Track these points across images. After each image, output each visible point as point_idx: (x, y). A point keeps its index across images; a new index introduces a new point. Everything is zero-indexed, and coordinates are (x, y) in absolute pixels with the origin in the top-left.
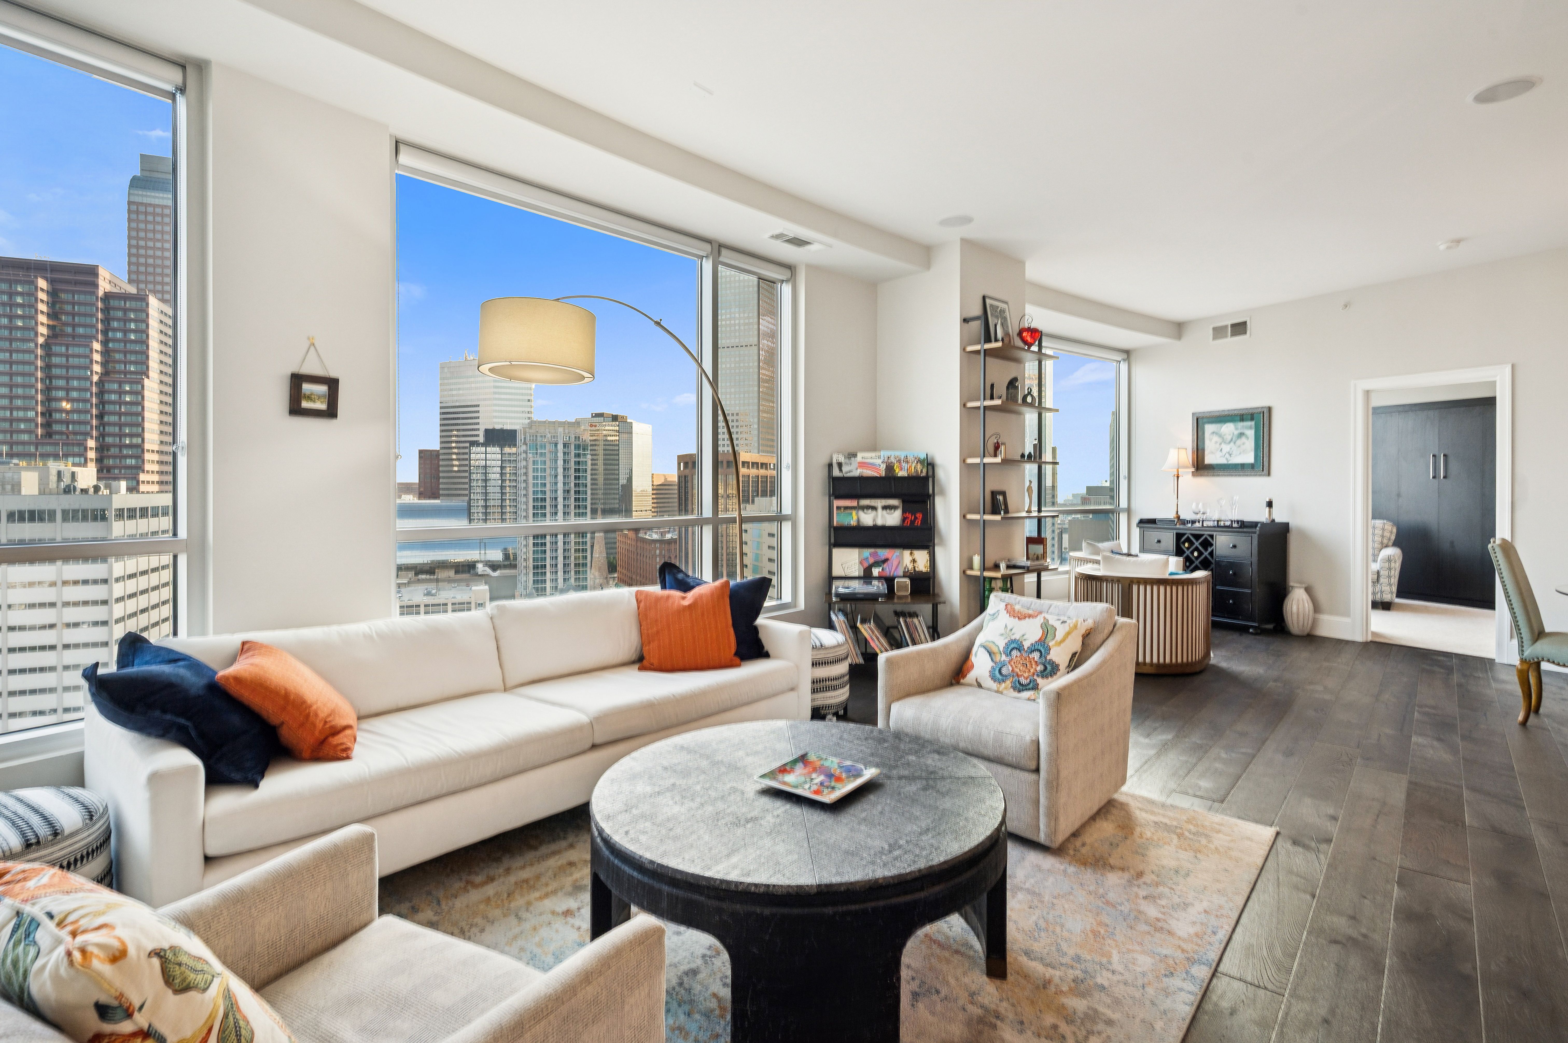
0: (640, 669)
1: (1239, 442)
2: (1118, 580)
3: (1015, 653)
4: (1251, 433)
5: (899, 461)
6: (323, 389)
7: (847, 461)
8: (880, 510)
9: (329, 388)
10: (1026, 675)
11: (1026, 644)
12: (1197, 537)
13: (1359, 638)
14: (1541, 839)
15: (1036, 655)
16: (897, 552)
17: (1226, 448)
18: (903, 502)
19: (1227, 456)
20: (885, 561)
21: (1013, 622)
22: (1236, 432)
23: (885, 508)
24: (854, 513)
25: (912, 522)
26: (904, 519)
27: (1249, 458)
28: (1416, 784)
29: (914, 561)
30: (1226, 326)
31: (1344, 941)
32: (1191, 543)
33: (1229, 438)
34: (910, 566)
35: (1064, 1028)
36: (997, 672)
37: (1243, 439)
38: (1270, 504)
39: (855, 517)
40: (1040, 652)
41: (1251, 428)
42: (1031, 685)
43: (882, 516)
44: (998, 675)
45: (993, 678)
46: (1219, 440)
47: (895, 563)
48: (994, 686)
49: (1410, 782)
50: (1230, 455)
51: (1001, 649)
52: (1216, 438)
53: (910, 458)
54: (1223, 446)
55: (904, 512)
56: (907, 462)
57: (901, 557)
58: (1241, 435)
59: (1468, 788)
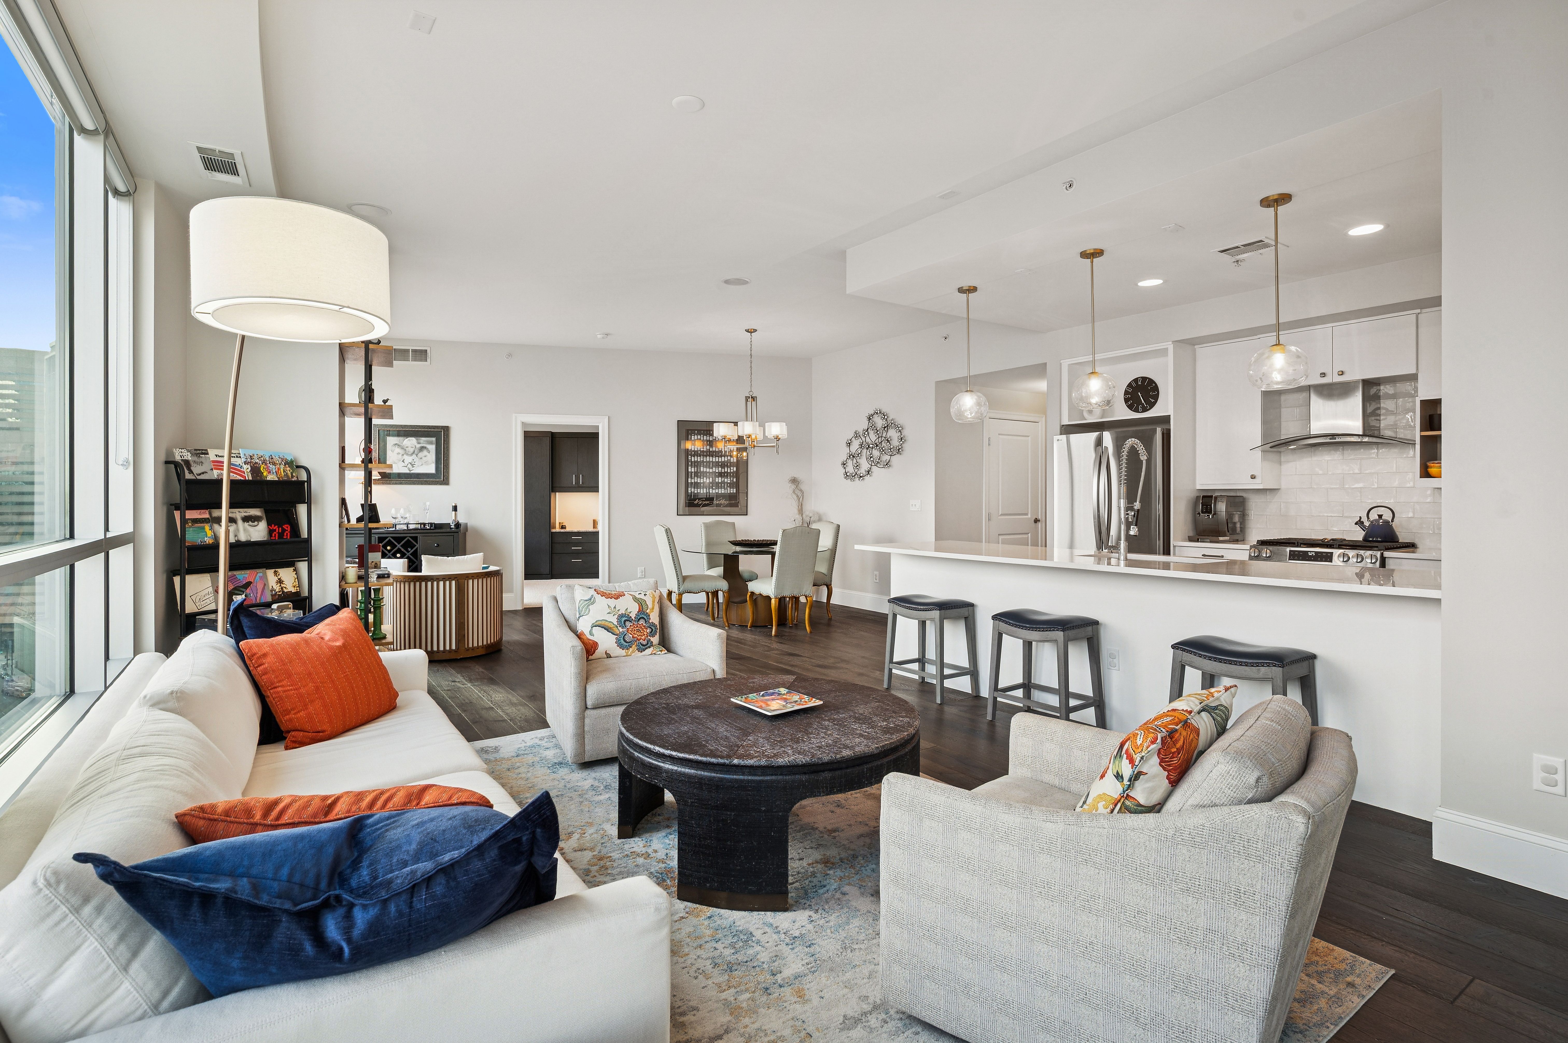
1: (421, 455)
3: (628, 623)
4: (432, 448)
5: (264, 462)
7: (195, 458)
8: (240, 522)
10: (643, 637)
11: (633, 616)
12: (399, 540)
13: (520, 608)
15: (642, 622)
16: (260, 573)
17: (408, 459)
18: (267, 512)
19: (410, 466)
20: (248, 584)
22: (418, 446)
23: (246, 519)
24: (207, 527)
25: (281, 535)
26: (270, 532)
27: (431, 469)
29: (280, 581)
30: (408, 351)
32: (393, 546)
33: (412, 450)
34: (277, 588)
36: (622, 641)
37: (425, 452)
38: (455, 509)
39: (210, 533)
40: (644, 619)
41: (431, 443)
42: (649, 645)
43: (245, 530)
44: (623, 643)
45: (622, 647)
46: (402, 452)
47: (260, 587)
48: (623, 652)
50: (413, 465)
51: (616, 624)
52: (398, 450)
53: (276, 459)
54: (405, 457)
55: (269, 524)
56: (274, 464)
57: (264, 578)
58: (422, 449)
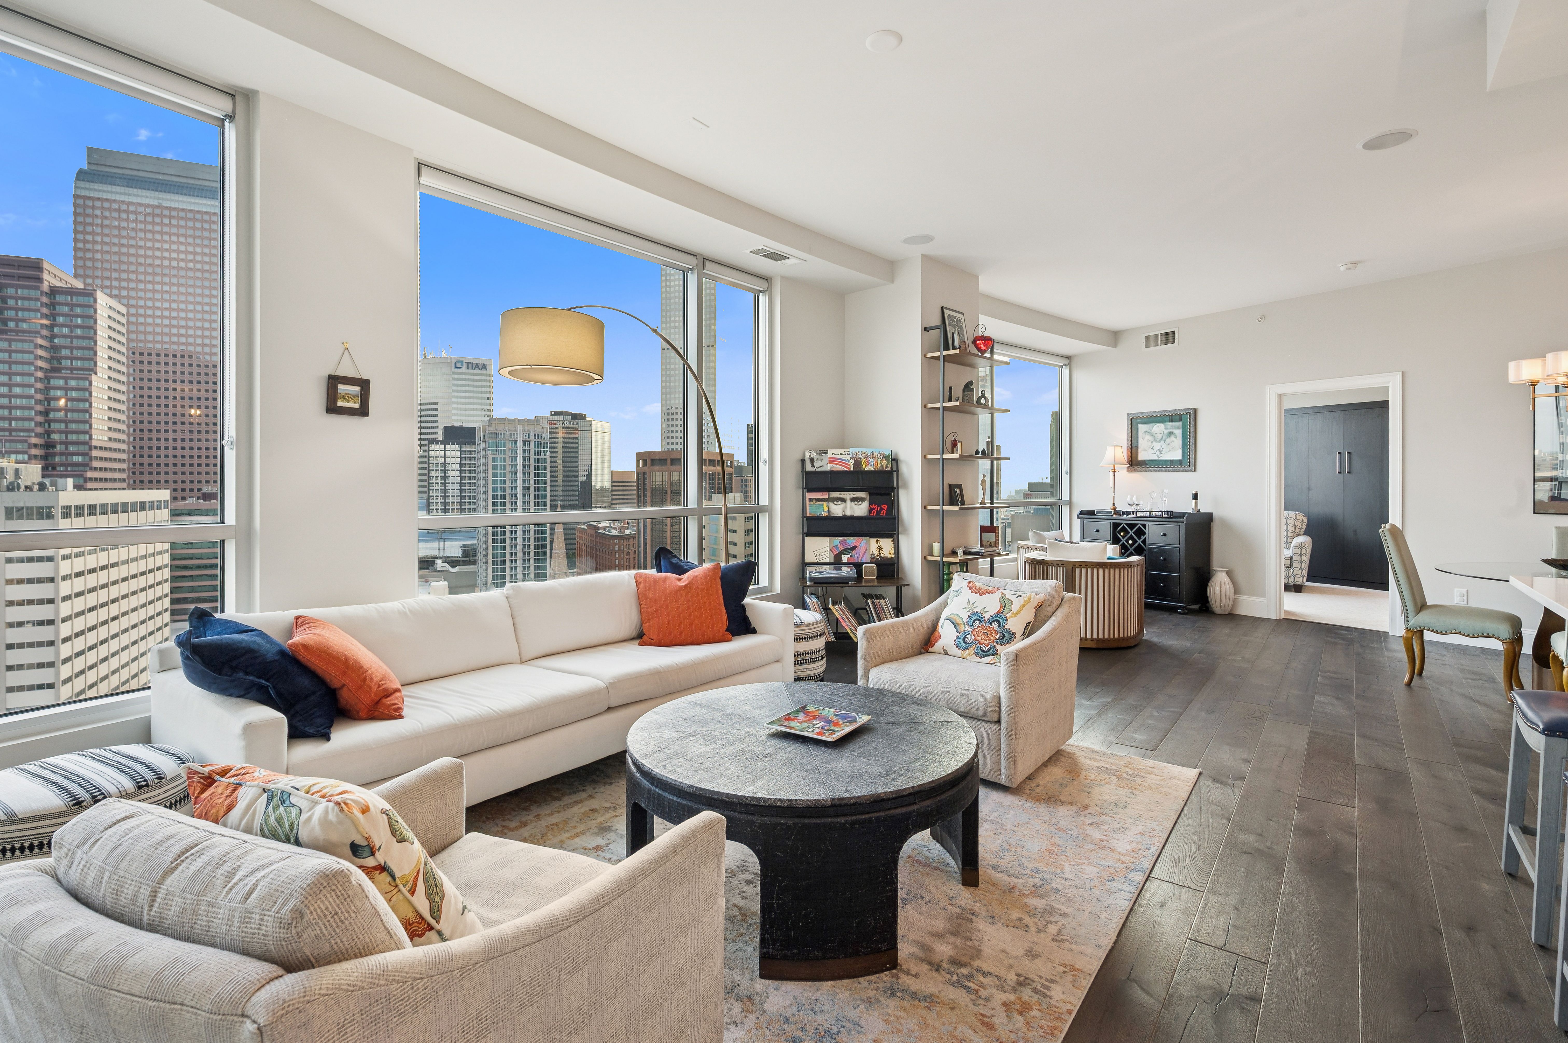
0: (640, 644)
1: (1168, 441)
2: (1063, 564)
3: (977, 624)
4: (1179, 432)
5: (866, 457)
6: (356, 389)
7: (818, 457)
8: (848, 502)
9: (362, 390)
10: (987, 642)
11: (987, 616)
12: (1132, 526)
13: (1273, 616)
14: (1415, 773)
15: (995, 626)
16: (864, 540)
17: (1157, 446)
18: (870, 494)
19: (1158, 453)
20: (854, 548)
21: (975, 597)
22: (1166, 432)
23: (853, 500)
24: (825, 504)
25: (878, 513)
26: (871, 510)
27: (1177, 455)
28: (1316, 733)
29: (880, 548)
30: (1157, 335)
31: (1253, 852)
32: (1127, 532)
33: (1159, 436)
34: (876, 553)
35: (1027, 920)
36: (961, 641)
37: (1172, 438)
38: (1196, 497)
39: (826, 509)
40: (999, 622)
41: (1178, 428)
42: (991, 652)
43: (851, 507)
44: (963, 643)
45: (958, 646)
46: (1151, 438)
47: (863, 550)
48: (959, 653)
49: (1311, 732)
50: (1161, 452)
51: (965, 620)
52: (1148, 437)
53: (876, 455)
54: (1155, 444)
55: (870, 504)
56: (874, 458)
57: (868, 544)
58: (1171, 433)
59: (1359, 735)
